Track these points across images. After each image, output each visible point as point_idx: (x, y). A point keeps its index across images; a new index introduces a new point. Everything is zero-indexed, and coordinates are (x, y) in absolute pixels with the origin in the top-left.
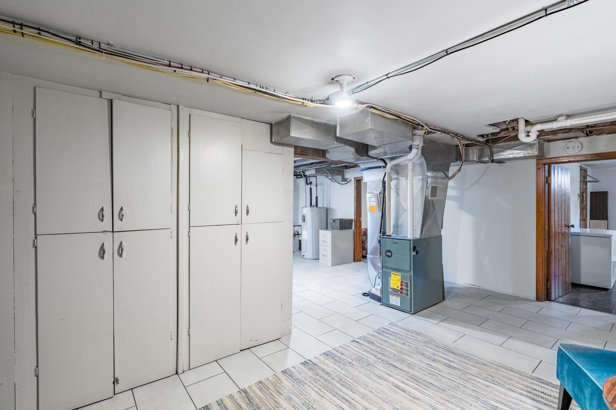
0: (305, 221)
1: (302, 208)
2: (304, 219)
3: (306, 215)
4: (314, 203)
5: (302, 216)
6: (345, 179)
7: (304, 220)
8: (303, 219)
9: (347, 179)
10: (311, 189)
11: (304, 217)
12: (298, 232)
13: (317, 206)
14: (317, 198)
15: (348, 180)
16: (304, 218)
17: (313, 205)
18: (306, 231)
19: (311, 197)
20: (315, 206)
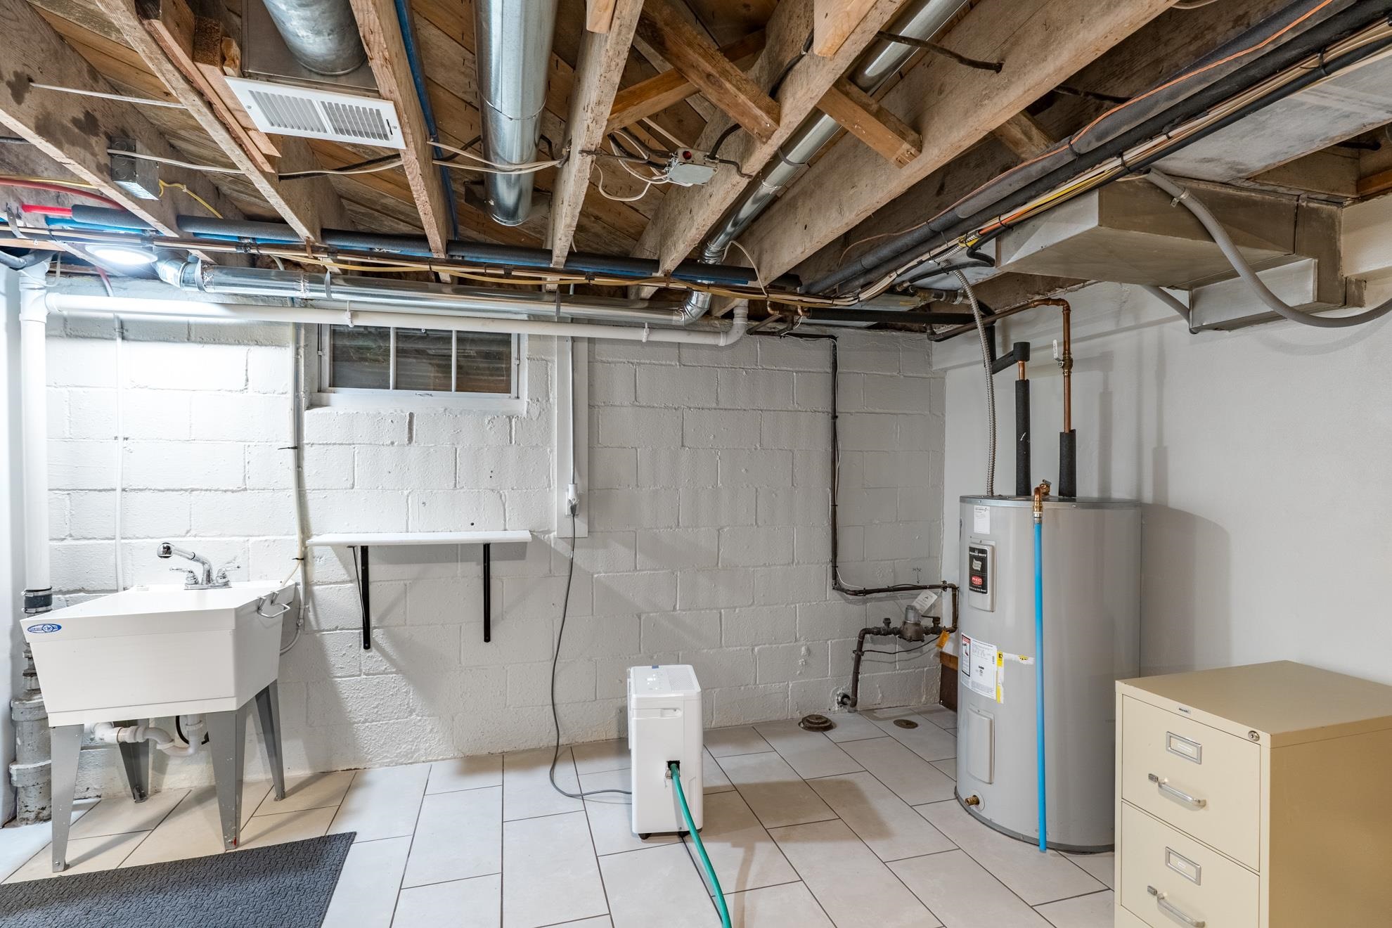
0: (984, 586)
1: (964, 499)
2: (982, 574)
3: (993, 549)
4: (1045, 469)
5: (967, 553)
6: (1347, 282)
7: (980, 578)
8: (973, 573)
9: (1362, 282)
10: (1023, 388)
11: (984, 561)
12: (936, 620)
13: (1068, 491)
14: (1069, 440)
15: (1367, 295)
16: (977, 565)
17: (1035, 483)
18: (994, 651)
19: (1027, 437)
20: (1054, 491)
